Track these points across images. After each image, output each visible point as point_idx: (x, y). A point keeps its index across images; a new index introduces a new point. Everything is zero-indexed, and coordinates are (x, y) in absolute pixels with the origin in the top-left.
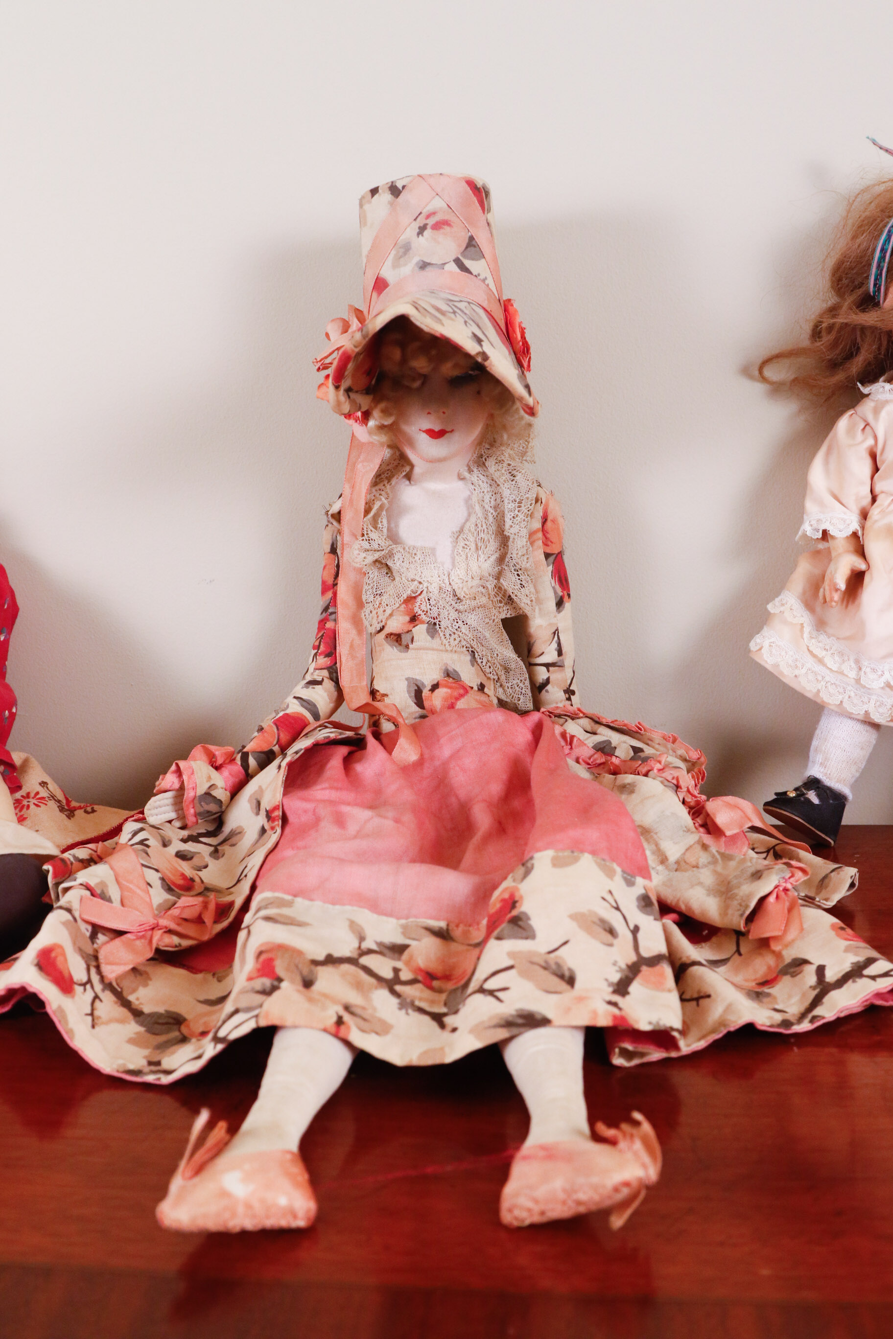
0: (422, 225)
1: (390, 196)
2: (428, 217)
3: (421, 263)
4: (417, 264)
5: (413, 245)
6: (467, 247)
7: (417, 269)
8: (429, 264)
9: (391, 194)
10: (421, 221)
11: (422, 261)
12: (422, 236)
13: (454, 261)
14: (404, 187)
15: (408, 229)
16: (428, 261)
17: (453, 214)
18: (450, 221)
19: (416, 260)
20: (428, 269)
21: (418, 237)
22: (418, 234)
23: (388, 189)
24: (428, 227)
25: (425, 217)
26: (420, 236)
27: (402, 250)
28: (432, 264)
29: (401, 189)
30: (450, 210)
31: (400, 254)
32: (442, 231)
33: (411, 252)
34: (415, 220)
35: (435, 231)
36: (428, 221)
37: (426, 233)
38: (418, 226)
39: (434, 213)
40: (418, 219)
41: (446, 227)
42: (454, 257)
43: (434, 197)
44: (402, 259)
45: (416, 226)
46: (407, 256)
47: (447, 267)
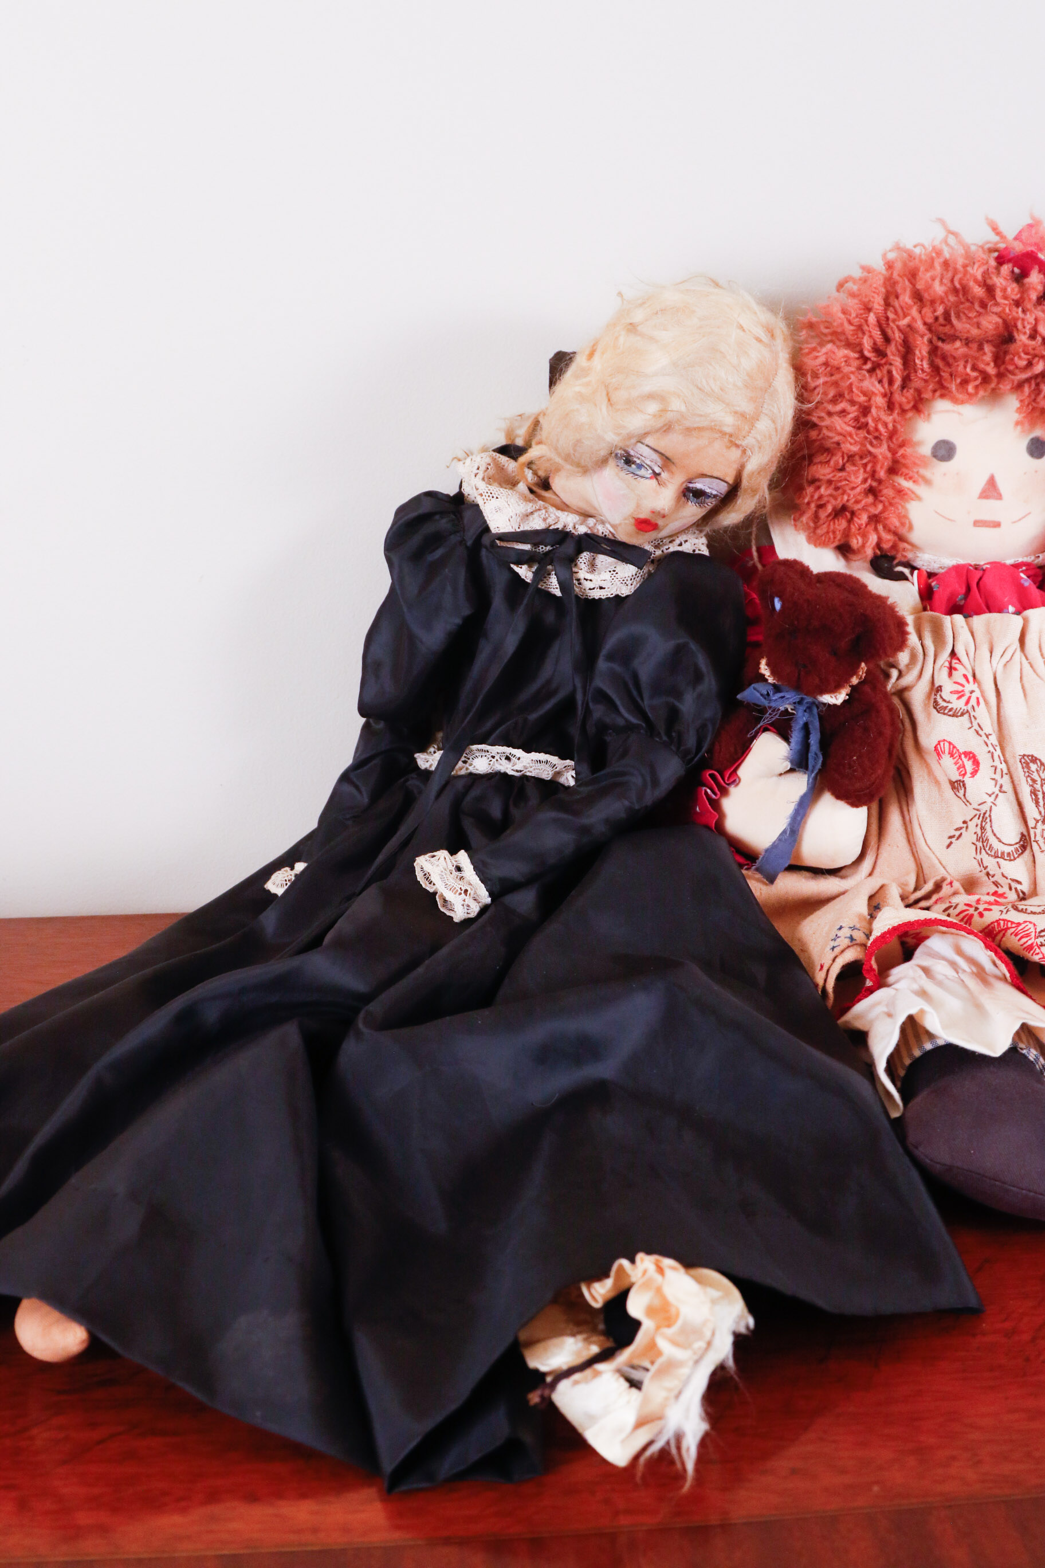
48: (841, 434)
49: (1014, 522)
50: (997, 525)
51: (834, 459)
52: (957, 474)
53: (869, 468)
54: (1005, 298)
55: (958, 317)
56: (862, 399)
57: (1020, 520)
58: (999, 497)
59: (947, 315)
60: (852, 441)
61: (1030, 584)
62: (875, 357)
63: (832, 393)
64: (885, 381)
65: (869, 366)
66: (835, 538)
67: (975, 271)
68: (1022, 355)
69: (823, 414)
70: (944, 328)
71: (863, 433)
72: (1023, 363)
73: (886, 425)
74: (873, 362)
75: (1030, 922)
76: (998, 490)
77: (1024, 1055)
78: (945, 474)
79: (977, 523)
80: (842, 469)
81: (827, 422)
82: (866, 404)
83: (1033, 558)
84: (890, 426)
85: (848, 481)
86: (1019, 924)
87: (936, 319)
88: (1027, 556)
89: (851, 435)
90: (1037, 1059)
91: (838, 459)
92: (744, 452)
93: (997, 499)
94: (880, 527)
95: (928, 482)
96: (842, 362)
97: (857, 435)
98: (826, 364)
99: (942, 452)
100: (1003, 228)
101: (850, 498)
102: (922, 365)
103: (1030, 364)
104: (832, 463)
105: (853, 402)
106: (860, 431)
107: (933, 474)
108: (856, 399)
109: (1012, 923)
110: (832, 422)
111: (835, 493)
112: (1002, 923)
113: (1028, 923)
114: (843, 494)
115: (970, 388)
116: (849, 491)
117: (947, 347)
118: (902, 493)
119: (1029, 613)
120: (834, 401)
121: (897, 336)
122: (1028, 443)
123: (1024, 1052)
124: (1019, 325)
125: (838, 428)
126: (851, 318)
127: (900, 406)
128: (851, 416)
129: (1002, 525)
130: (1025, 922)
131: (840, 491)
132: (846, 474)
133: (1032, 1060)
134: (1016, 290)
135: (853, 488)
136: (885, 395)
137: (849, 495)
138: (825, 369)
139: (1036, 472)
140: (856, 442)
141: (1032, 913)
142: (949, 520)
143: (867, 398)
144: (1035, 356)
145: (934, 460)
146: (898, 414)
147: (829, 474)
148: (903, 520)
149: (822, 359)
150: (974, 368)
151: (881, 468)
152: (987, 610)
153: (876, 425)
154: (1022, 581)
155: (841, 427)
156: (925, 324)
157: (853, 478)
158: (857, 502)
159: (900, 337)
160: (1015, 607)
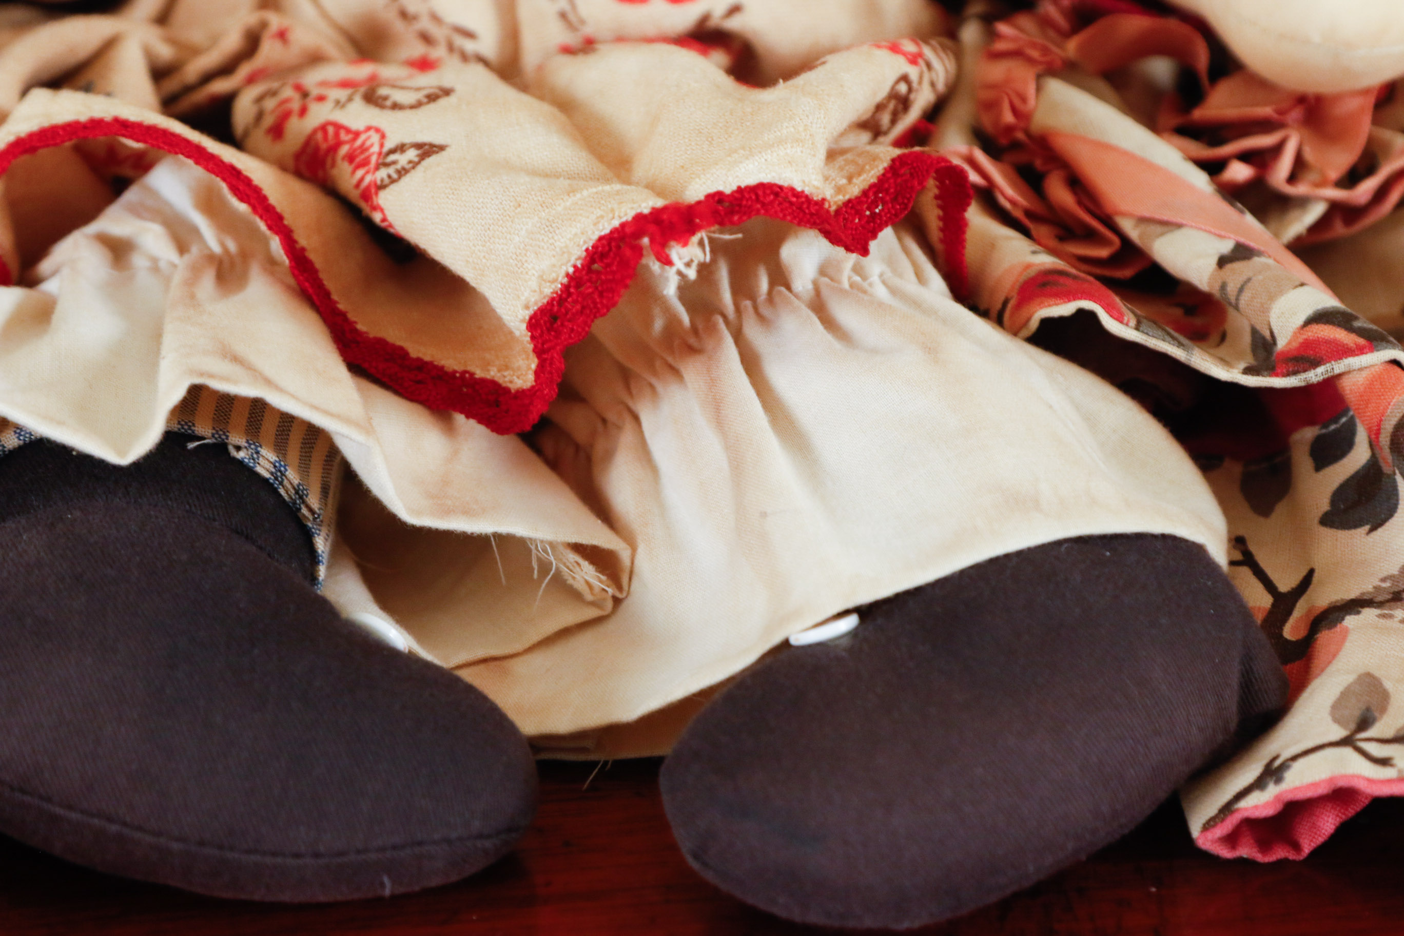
75: (378, 130)
77: (240, 462)
86: (357, 134)
90: (279, 473)
109: (348, 131)
112: (331, 130)
113: (372, 133)
123: (241, 455)
130: (369, 129)
133: (266, 475)
141: (396, 106)
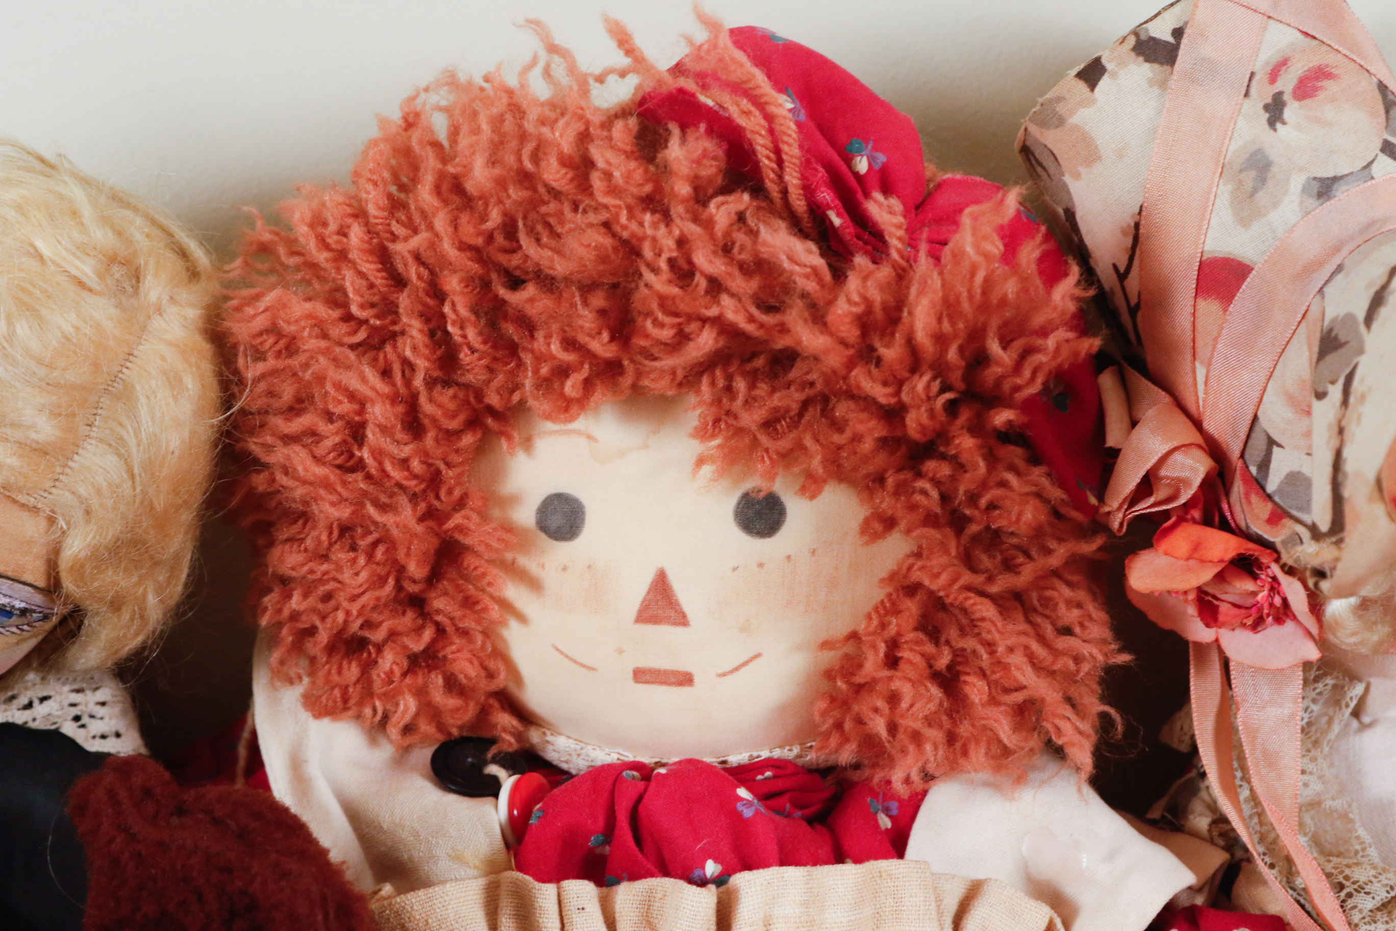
0: (1269, 100)
1: (1147, 66)
2: (1274, 76)
3: (1316, 186)
4: (1305, 190)
5: (1273, 154)
6: (1387, 112)
7: (1311, 202)
8: (1335, 179)
9: (1147, 60)
10: (1262, 93)
11: (1315, 178)
12: (1284, 123)
13: (1383, 150)
14: (1178, 33)
15: (1241, 122)
16: (1330, 175)
17: (1324, 48)
18: (1327, 66)
19: (1297, 183)
20: (1342, 193)
21: (1275, 130)
22: (1272, 123)
23: (1133, 54)
24: (1287, 97)
25: (1266, 79)
26: (1279, 125)
27: (1249, 177)
28: (1342, 177)
29: (1171, 39)
30: (1315, 42)
31: (1249, 185)
32: (1322, 95)
33: (1274, 169)
34: (1247, 95)
35: (1307, 102)
36: (1278, 86)
37: (1288, 114)
38: (1261, 105)
39: (1284, 63)
40: (1253, 90)
41: (1325, 83)
42: (1379, 145)
43: (1264, 29)
44: (1260, 194)
45: (1255, 107)
46: (1270, 183)
47: (1375, 169)
48: (304, 482)
49: (724, 675)
50: (685, 679)
51: (314, 533)
52: (589, 567)
53: (379, 553)
54: (613, 190)
55: (531, 231)
56: (345, 407)
57: (737, 669)
58: (682, 620)
59: (509, 228)
60: (334, 498)
61: (757, 812)
62: (377, 317)
63: (288, 393)
64: (397, 368)
65: (361, 335)
66: (345, 700)
67: (557, 134)
68: (660, 316)
69: (269, 439)
70: (507, 256)
71: (358, 480)
72: (666, 334)
73: (404, 463)
74: (374, 329)
76: (677, 603)
78: (565, 569)
79: (641, 675)
80: (325, 557)
81: (279, 455)
82: (357, 418)
83: (796, 750)
84: (416, 465)
85: (340, 582)
87: (490, 238)
88: (781, 747)
89: (328, 486)
91: (317, 536)
92: (51, 520)
93: (676, 624)
94: (437, 680)
95: (534, 584)
96: (304, 328)
97: (344, 483)
98: (273, 330)
99: (555, 521)
100: (643, 42)
101: (351, 619)
102: (464, 337)
103: (682, 338)
104: (308, 542)
105: (329, 417)
106: (350, 477)
107: (543, 566)
108: (338, 410)
110: (288, 458)
111: (320, 606)
114: (337, 609)
115: (571, 387)
116: (345, 604)
117: (515, 298)
118: (478, 607)
119: (743, 880)
120: (295, 409)
121: (413, 272)
122: (739, 504)
124: (647, 252)
125: (300, 469)
126: (327, 232)
127: (434, 421)
128: (328, 443)
129: (696, 680)
131: (332, 603)
132: (332, 567)
134: (638, 175)
135: (353, 598)
136: (394, 399)
137: (348, 613)
138: (276, 343)
139: (761, 565)
140: (342, 500)
142: (584, 666)
143: (356, 407)
144: (690, 318)
145: (543, 536)
146: (437, 440)
147: (303, 565)
148: (491, 665)
149: (260, 322)
150: (570, 344)
151: (408, 554)
152: (655, 870)
153: (381, 463)
154: (740, 806)
155: (306, 470)
156: (463, 247)
157: (346, 576)
158: (368, 625)
159: (420, 277)
160: (722, 863)
